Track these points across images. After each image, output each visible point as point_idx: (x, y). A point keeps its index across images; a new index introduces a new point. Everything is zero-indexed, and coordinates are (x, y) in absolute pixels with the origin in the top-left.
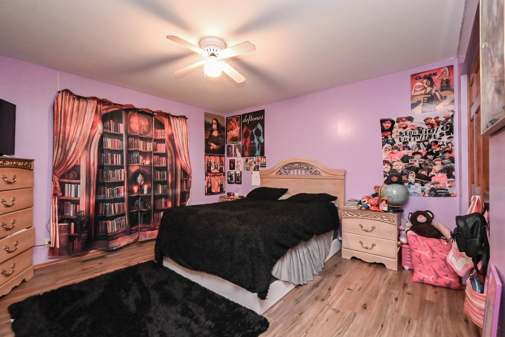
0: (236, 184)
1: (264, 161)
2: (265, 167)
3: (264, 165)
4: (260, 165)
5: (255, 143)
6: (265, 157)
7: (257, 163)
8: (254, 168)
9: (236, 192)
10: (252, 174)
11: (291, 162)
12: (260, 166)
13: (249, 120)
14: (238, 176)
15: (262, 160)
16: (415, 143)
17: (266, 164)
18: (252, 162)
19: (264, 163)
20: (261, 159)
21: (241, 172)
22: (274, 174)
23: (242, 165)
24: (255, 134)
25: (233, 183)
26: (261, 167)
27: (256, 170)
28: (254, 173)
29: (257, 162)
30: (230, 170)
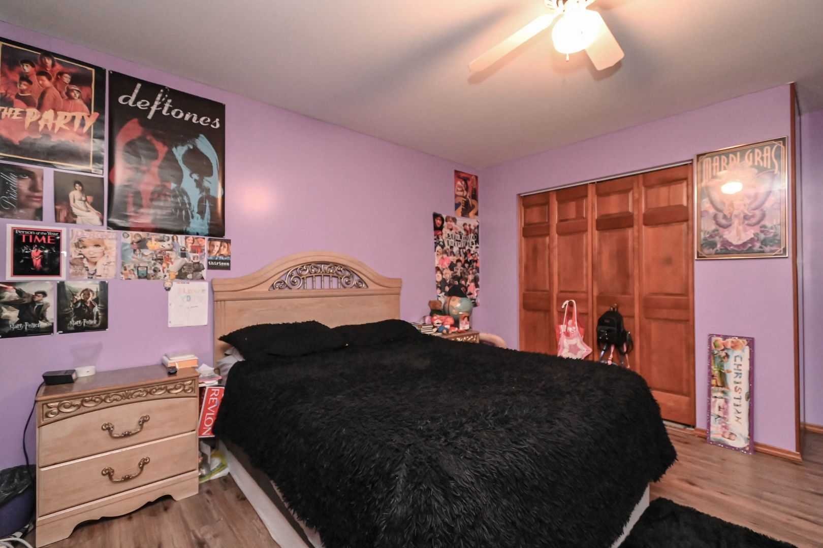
0: (66, 331)
1: (224, 252)
2: (228, 268)
3: (220, 264)
4: (205, 263)
5: (186, 194)
6: (228, 242)
7: (191, 255)
8: (180, 271)
9: (84, 362)
10: (169, 289)
11: (310, 260)
12: (205, 266)
13: (154, 108)
14: (83, 301)
15: (217, 249)
16: (458, 249)
17: (229, 261)
18: (171, 250)
19: (222, 258)
20: (212, 245)
21: (104, 286)
22: (264, 288)
23: (112, 259)
24: (184, 163)
25: (49, 331)
26: (210, 267)
27: (189, 276)
28: (178, 287)
29: (194, 251)
30: (16, 272)
